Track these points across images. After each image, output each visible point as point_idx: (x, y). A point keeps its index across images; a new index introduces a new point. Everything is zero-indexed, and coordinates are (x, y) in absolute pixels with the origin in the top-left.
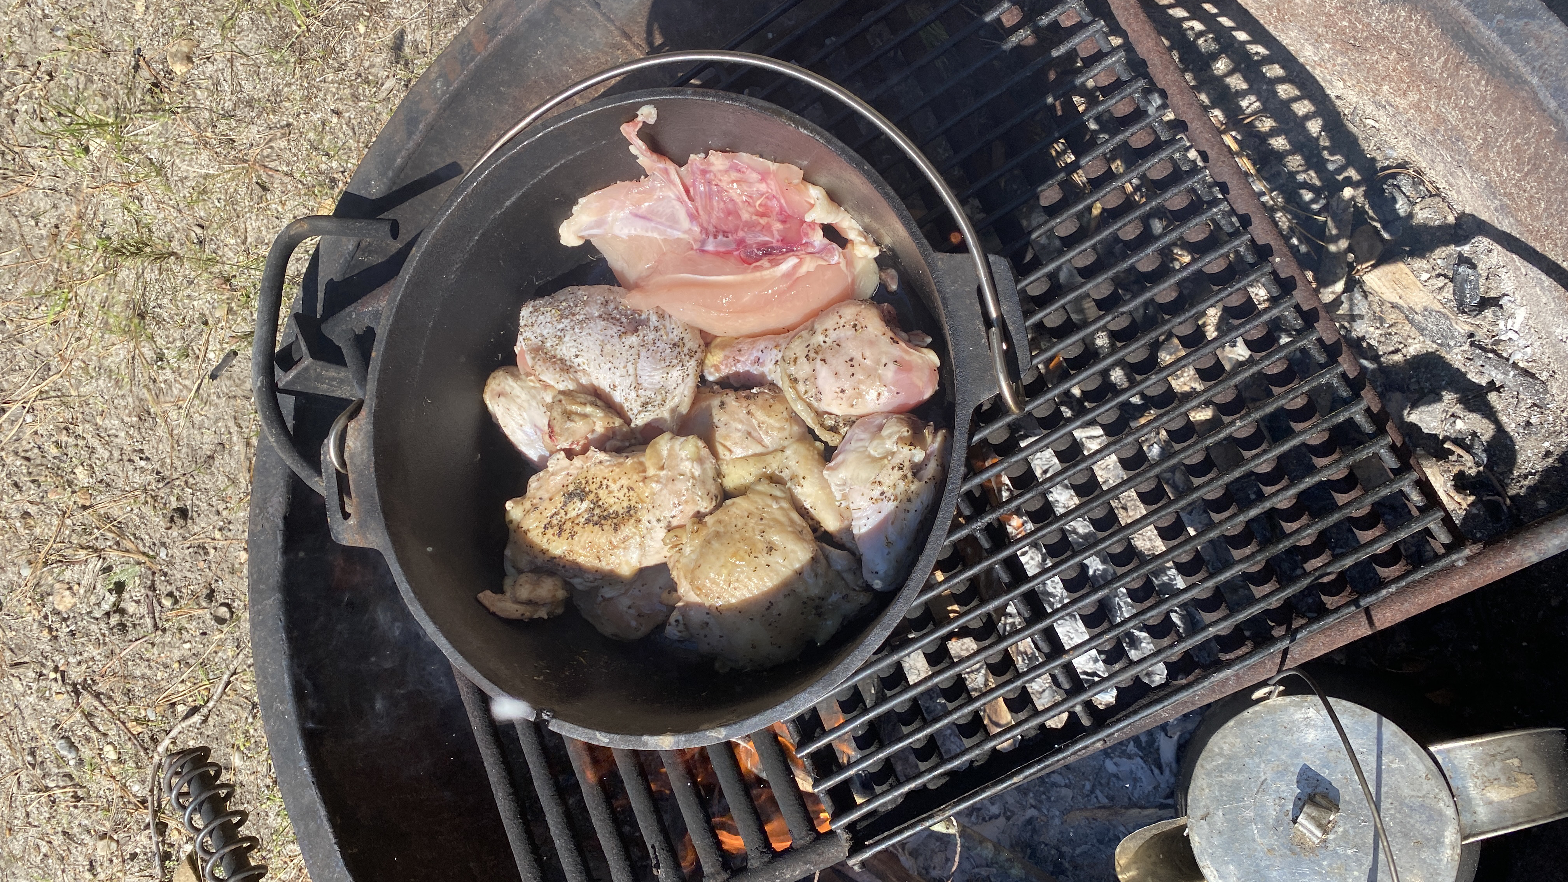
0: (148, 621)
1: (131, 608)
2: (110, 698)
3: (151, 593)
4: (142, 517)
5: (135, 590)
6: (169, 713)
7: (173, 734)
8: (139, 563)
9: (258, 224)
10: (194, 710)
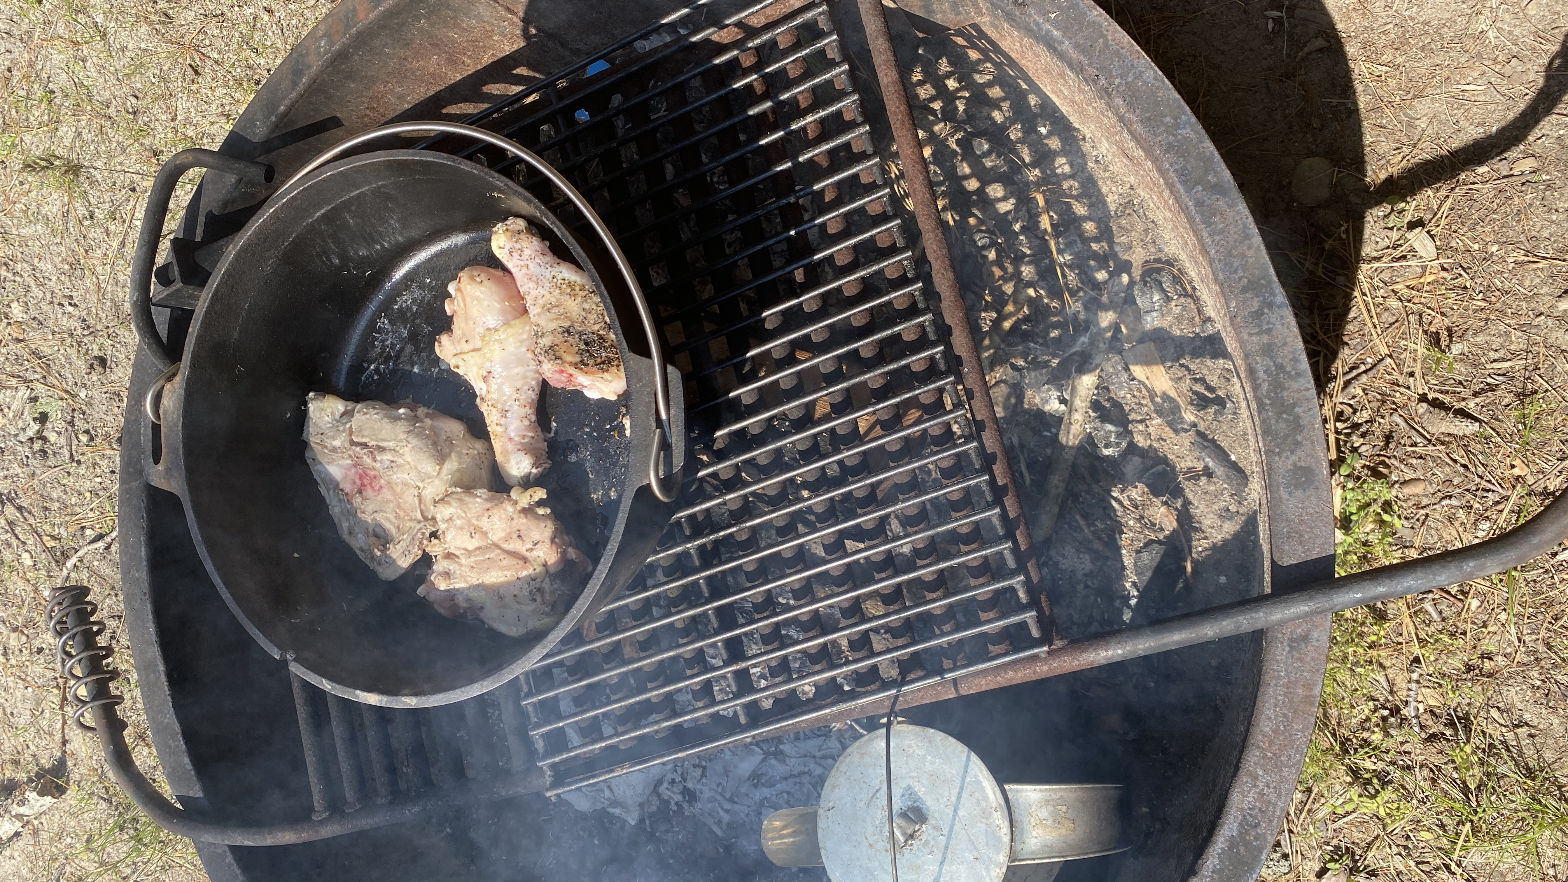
0: (66, 452)
1: (52, 437)
2: (30, 513)
3: (70, 428)
4: (68, 358)
5: (56, 421)
6: (78, 534)
7: (80, 554)
8: (62, 399)
9: (188, 104)
10: (100, 537)
